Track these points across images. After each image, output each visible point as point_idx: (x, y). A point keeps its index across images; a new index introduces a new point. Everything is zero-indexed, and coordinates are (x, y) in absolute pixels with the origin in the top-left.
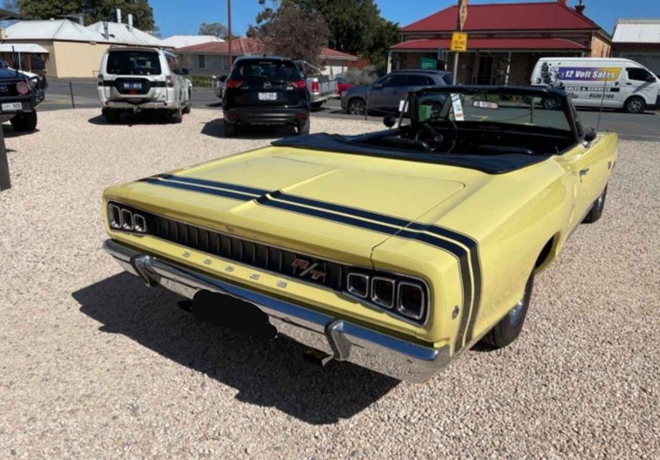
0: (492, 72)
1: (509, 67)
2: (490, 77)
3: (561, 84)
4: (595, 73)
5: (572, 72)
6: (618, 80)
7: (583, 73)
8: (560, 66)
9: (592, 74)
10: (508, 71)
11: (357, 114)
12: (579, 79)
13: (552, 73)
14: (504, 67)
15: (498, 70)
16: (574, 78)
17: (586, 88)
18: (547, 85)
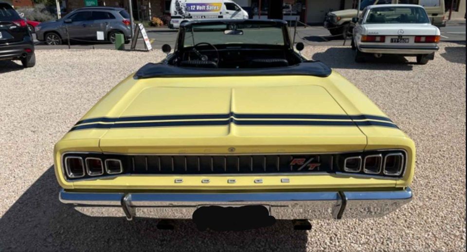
0: (138, 8)
1: (150, 4)
2: (137, 11)
3: (189, 14)
4: (208, 6)
5: (194, 6)
6: (221, 11)
7: (201, 7)
8: (186, 2)
9: (206, 8)
10: (150, 7)
11: (54, 44)
12: (199, 11)
13: (182, 7)
14: (147, 4)
15: (141, 6)
16: (196, 10)
17: (205, 17)
18: (181, 16)
